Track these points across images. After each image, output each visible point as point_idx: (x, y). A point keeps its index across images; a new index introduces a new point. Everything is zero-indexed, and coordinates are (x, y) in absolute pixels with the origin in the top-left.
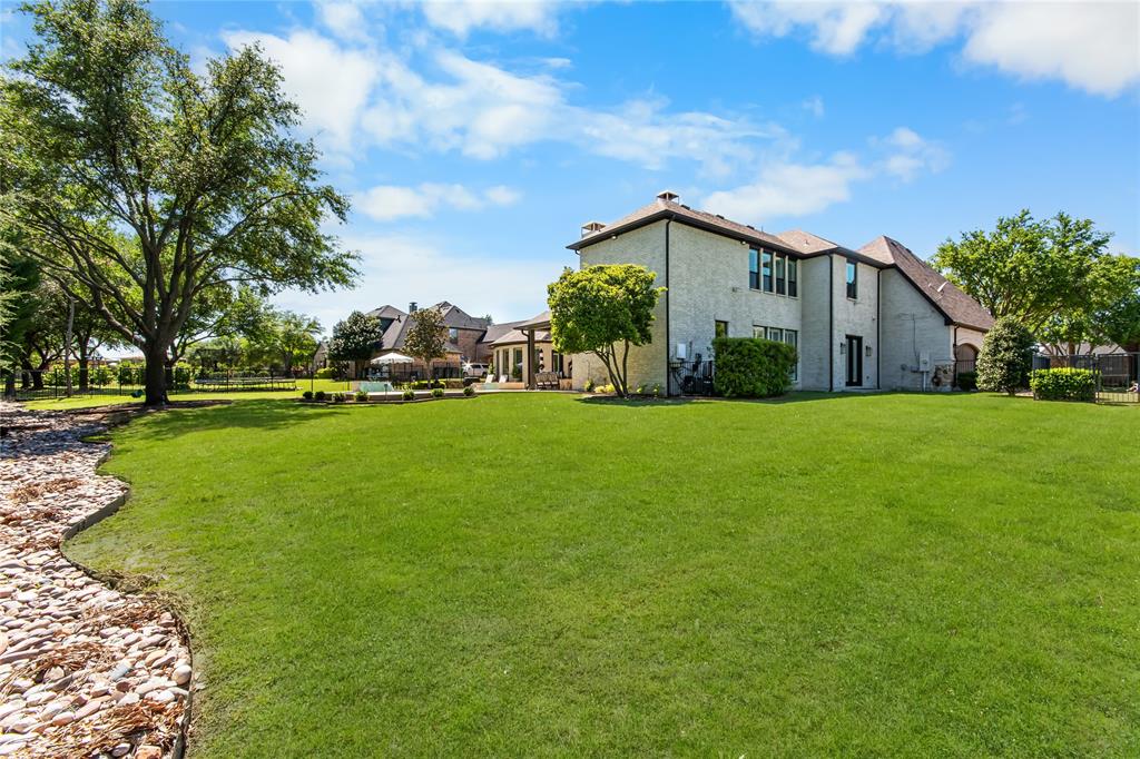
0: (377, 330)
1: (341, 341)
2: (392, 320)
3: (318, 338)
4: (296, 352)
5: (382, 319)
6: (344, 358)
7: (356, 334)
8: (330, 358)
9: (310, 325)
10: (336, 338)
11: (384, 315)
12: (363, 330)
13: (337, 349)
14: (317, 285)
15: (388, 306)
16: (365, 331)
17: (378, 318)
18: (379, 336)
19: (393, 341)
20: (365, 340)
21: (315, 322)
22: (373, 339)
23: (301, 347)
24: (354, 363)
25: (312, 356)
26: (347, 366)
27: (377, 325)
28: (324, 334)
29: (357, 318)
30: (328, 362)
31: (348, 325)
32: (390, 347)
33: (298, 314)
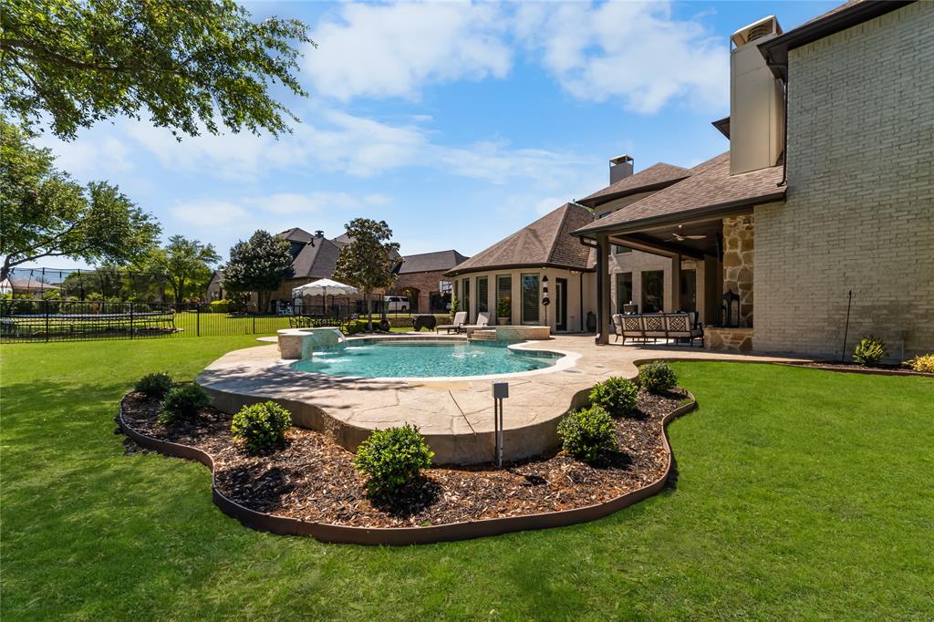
0: (287, 254)
1: (241, 267)
2: (304, 244)
3: (213, 267)
4: (187, 282)
5: (292, 242)
6: (245, 287)
7: (260, 258)
8: (226, 288)
9: (203, 252)
10: (234, 262)
11: (294, 238)
12: (269, 254)
13: (235, 276)
14: (195, 115)
15: (297, 229)
16: (273, 255)
17: (287, 240)
18: (289, 263)
19: (308, 268)
20: (273, 265)
21: (209, 249)
22: (282, 265)
23: (194, 276)
24: (256, 294)
25: (206, 286)
26: (248, 298)
27: (286, 249)
28: (220, 263)
29: (261, 238)
30: (224, 293)
31: (250, 246)
32: (304, 275)
33: (190, 239)
